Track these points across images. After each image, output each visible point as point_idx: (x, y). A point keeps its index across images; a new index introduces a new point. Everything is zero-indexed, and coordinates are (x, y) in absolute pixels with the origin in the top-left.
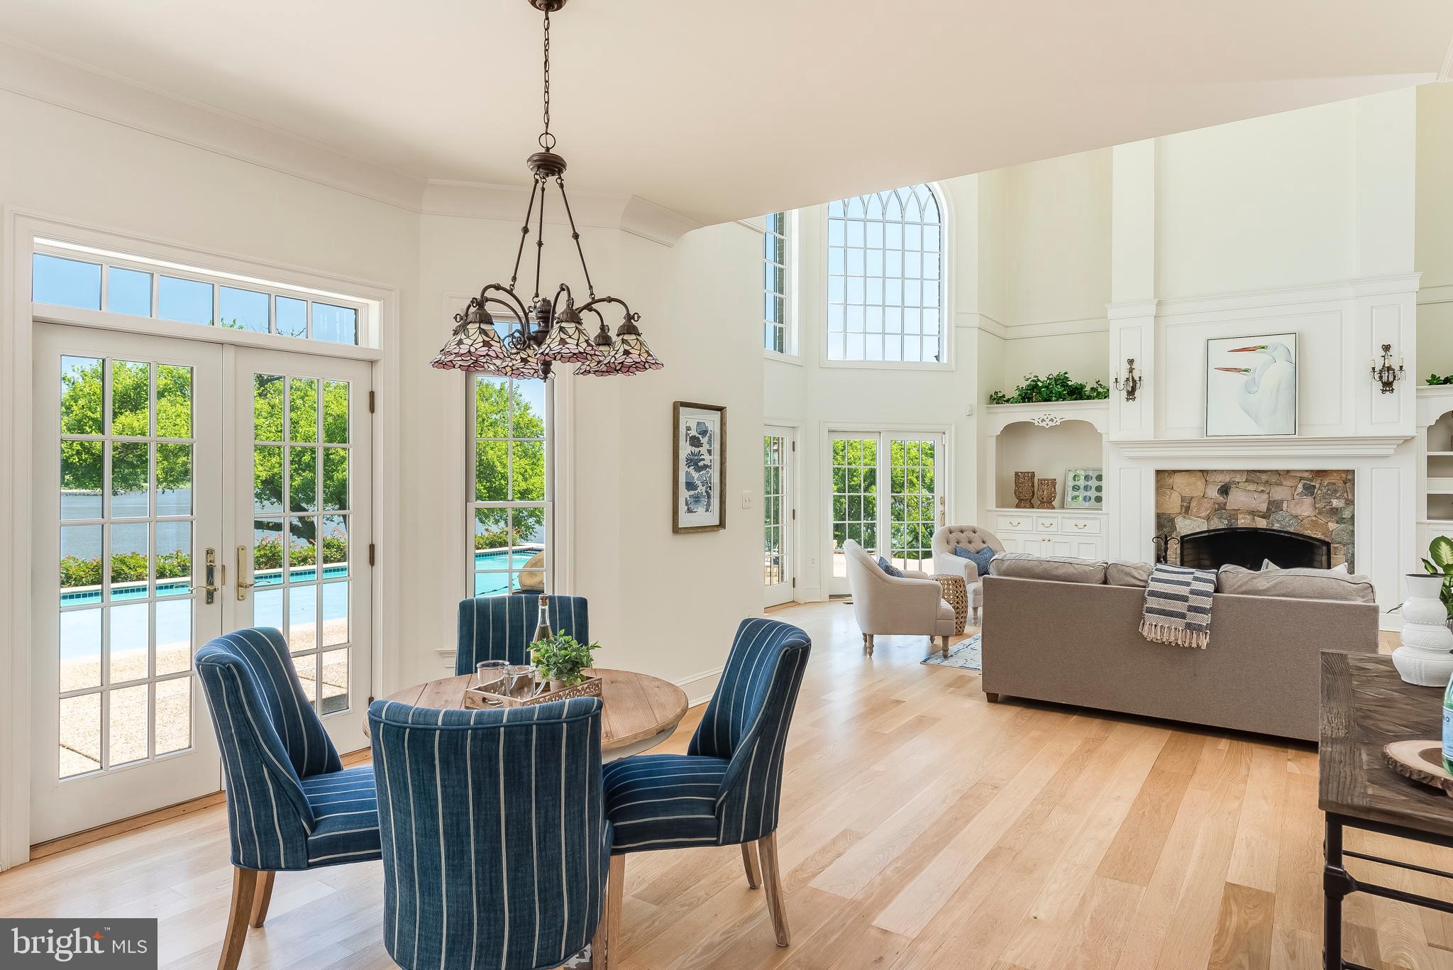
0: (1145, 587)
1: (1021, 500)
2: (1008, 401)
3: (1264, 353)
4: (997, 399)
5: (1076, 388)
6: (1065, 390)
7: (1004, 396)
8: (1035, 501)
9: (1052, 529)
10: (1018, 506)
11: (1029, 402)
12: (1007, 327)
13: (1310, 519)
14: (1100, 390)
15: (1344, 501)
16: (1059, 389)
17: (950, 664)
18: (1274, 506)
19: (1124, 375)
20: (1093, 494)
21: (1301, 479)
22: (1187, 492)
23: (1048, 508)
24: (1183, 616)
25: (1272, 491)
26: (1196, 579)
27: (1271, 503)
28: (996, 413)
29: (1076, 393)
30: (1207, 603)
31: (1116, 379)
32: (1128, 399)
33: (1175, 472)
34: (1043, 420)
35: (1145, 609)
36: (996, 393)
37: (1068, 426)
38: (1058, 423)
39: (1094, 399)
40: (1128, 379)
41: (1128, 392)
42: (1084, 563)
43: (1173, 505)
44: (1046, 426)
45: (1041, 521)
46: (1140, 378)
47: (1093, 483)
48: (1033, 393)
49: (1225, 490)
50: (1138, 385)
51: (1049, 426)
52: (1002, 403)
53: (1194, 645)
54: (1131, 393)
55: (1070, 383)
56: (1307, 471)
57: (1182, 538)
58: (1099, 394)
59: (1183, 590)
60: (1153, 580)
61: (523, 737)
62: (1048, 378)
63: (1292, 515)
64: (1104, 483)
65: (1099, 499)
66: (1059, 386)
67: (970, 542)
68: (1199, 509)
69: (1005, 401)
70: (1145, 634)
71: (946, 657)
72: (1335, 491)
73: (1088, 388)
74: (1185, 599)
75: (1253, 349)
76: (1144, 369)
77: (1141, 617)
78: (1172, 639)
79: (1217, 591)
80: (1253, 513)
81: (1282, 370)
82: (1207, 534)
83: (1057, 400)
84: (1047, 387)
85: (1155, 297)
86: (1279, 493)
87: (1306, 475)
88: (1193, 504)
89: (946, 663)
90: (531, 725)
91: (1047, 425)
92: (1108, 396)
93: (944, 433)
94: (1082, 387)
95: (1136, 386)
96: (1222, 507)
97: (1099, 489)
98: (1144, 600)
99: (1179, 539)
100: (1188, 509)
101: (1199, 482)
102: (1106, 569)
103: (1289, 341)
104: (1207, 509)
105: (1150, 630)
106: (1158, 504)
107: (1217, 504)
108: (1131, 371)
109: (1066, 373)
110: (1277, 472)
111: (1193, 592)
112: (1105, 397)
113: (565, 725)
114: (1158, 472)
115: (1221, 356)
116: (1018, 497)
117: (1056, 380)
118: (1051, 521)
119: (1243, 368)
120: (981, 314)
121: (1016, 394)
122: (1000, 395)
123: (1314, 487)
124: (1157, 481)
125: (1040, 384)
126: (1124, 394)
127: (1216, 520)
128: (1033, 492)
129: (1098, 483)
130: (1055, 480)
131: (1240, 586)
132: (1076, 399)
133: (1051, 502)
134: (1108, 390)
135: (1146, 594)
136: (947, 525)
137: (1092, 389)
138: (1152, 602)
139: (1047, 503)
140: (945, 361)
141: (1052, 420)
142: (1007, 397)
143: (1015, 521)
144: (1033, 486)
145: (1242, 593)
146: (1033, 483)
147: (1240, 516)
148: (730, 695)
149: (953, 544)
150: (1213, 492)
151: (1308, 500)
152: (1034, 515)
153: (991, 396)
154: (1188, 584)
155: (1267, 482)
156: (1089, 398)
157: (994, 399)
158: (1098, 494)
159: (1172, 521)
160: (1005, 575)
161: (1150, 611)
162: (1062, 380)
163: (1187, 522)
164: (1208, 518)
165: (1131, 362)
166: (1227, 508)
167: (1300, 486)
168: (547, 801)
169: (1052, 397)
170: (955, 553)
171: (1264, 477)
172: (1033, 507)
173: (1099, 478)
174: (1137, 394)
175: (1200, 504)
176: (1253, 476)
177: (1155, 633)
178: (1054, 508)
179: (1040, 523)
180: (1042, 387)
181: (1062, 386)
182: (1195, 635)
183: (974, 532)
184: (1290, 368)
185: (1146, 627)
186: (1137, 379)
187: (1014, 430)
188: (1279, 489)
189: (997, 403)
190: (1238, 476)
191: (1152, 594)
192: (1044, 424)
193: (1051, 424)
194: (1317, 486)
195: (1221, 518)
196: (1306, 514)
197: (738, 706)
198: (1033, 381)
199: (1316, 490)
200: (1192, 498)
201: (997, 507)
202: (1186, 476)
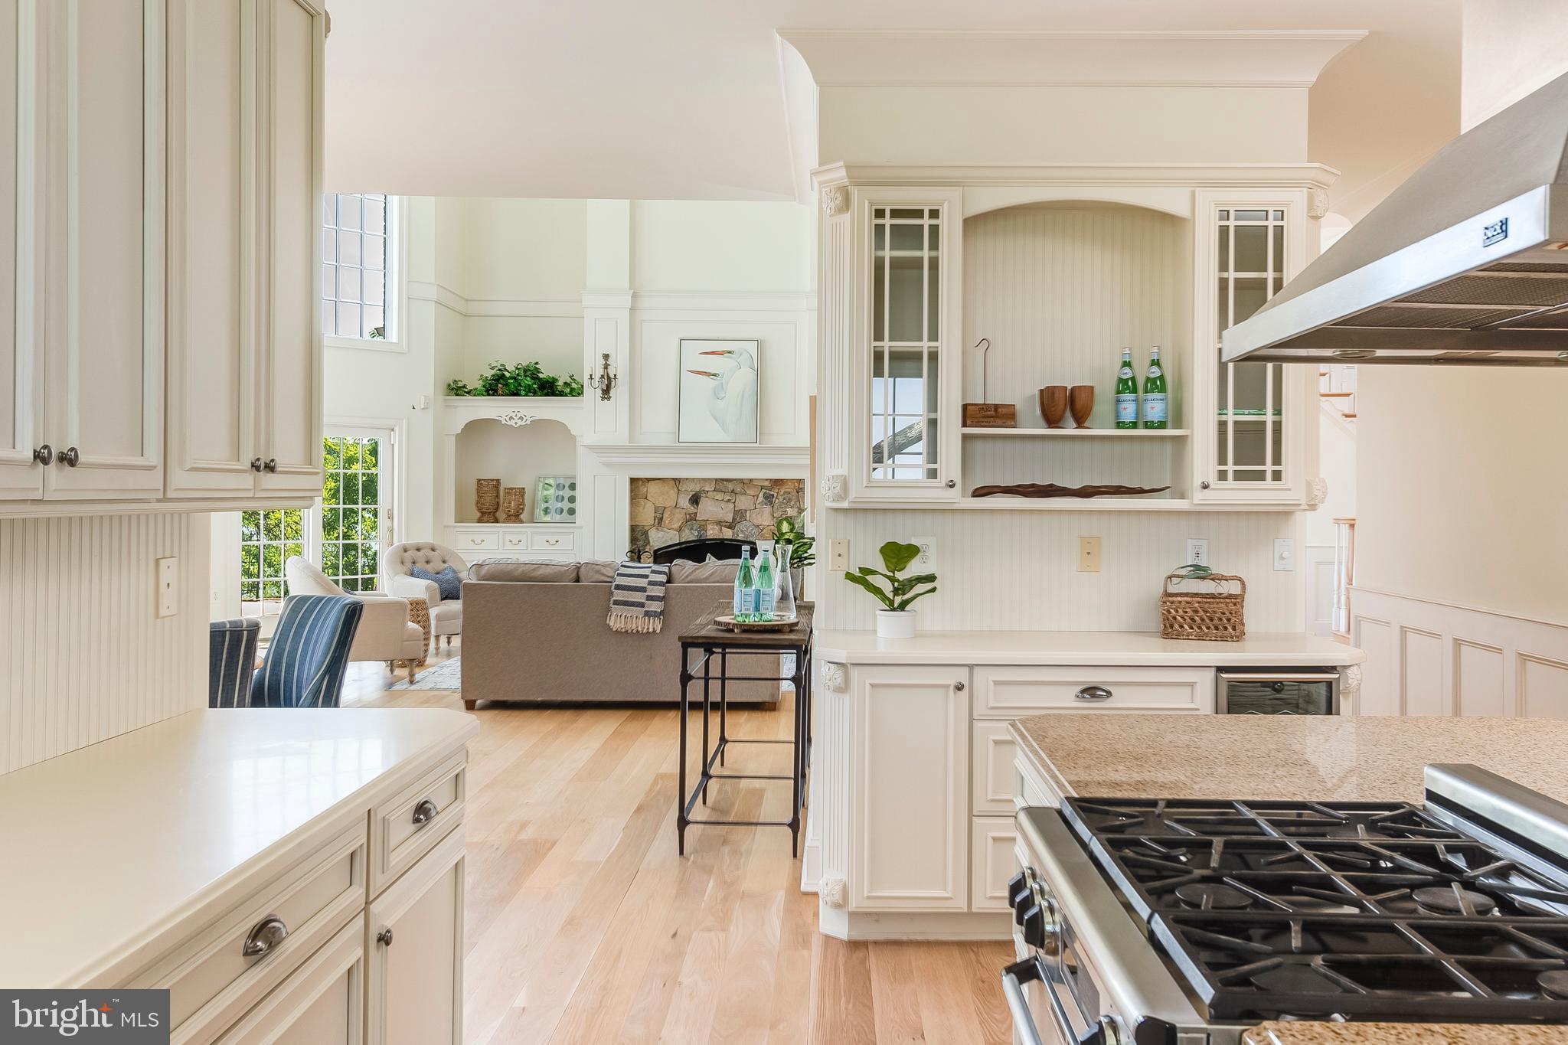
0: (611, 582)
1: (483, 513)
2: (469, 393)
3: (730, 357)
4: (457, 390)
5: (548, 382)
6: (535, 384)
7: (464, 387)
8: (501, 514)
9: (522, 546)
10: (480, 521)
11: (493, 395)
12: (467, 300)
13: (769, 528)
14: (574, 385)
15: (796, 510)
16: (529, 381)
17: (418, 688)
18: (739, 515)
19: (599, 372)
20: (566, 505)
21: (762, 488)
22: (660, 503)
23: (514, 522)
24: (642, 605)
25: (737, 500)
26: (653, 572)
27: (736, 512)
28: (456, 407)
29: (548, 388)
30: (659, 591)
31: (591, 375)
32: (603, 398)
33: (648, 480)
34: (511, 418)
35: (612, 602)
36: (455, 382)
37: (539, 426)
38: (528, 422)
39: (567, 396)
40: (603, 376)
41: (603, 390)
42: (560, 564)
43: (647, 517)
44: (514, 425)
45: (508, 537)
46: (615, 375)
47: (567, 493)
48: (498, 385)
49: (695, 500)
50: (613, 384)
51: (518, 425)
52: (464, 395)
53: (651, 630)
54: (606, 391)
55: (541, 376)
56: (767, 480)
57: (656, 551)
58: (572, 390)
59: (642, 583)
60: (619, 575)
61: (220, 639)
62: (517, 368)
63: (754, 525)
64: (578, 493)
65: (572, 512)
66: (529, 379)
67: (428, 562)
68: (671, 520)
69: (467, 393)
70: (612, 624)
71: (412, 682)
72: (790, 500)
73: (560, 383)
74: (643, 590)
75: (721, 353)
76: (619, 367)
77: (608, 610)
78: (634, 627)
79: (669, 581)
80: (719, 523)
81: (746, 376)
82: (678, 547)
83: (526, 395)
84: (515, 378)
85: (630, 289)
86: (743, 503)
87: (767, 484)
88: (666, 515)
89: (413, 687)
90: (226, 631)
91: (516, 423)
92: (582, 393)
93: (393, 430)
94: (555, 380)
95: (610, 384)
96: (692, 518)
97: (572, 499)
98: (611, 594)
99: (652, 552)
100: (661, 519)
101: (672, 491)
102: (578, 568)
103: (752, 347)
104: (679, 520)
105: (616, 621)
106: (633, 515)
107: (689, 514)
108: (606, 367)
109: (537, 363)
110: (741, 481)
111: (651, 583)
112: (579, 394)
113: (245, 632)
114: (633, 481)
115: (694, 359)
116: (479, 510)
117: (525, 371)
118: (520, 537)
119: (713, 372)
120: (438, 285)
121: (478, 385)
122: (460, 384)
123: (773, 495)
124: (632, 490)
125: (507, 375)
126: (599, 392)
127: (687, 531)
128: (498, 503)
129: (572, 493)
130: (523, 489)
131: (687, 576)
132: (547, 395)
133: (518, 515)
134: (582, 386)
135: (613, 588)
136: (396, 543)
137: (565, 383)
138: (619, 595)
139: (515, 517)
140: (395, 339)
141: (521, 418)
142: (469, 388)
143: (478, 538)
144: (498, 496)
145: (688, 583)
146: (498, 493)
147: (709, 527)
148: (281, 658)
149: (409, 565)
150: (684, 502)
151: (768, 510)
152: (501, 530)
153: (449, 385)
154: (646, 577)
155: (733, 491)
156: (561, 394)
157: (453, 389)
158: (571, 505)
159: (646, 533)
160: (484, 580)
161: (616, 603)
162: (532, 372)
163: (660, 534)
164: (680, 530)
165: (606, 357)
166: (697, 518)
167: (761, 495)
168: (228, 685)
169: (520, 390)
170: (412, 574)
171: (730, 486)
172: (496, 521)
173: (573, 487)
174: (612, 392)
175: (672, 515)
176: (720, 484)
177: (620, 623)
178: (522, 522)
179: (507, 541)
180: (510, 378)
181: (533, 378)
182: (651, 621)
183: (433, 550)
184: (752, 375)
185: (613, 618)
186: (612, 376)
187: (476, 429)
188: (743, 498)
189: (457, 395)
190: (708, 485)
191: (618, 587)
192: (512, 423)
193: (520, 423)
194: (775, 495)
195: (692, 529)
196: (766, 523)
197: (290, 667)
198: (500, 370)
199: (774, 499)
200: (665, 508)
201: (456, 522)
202: (659, 484)
